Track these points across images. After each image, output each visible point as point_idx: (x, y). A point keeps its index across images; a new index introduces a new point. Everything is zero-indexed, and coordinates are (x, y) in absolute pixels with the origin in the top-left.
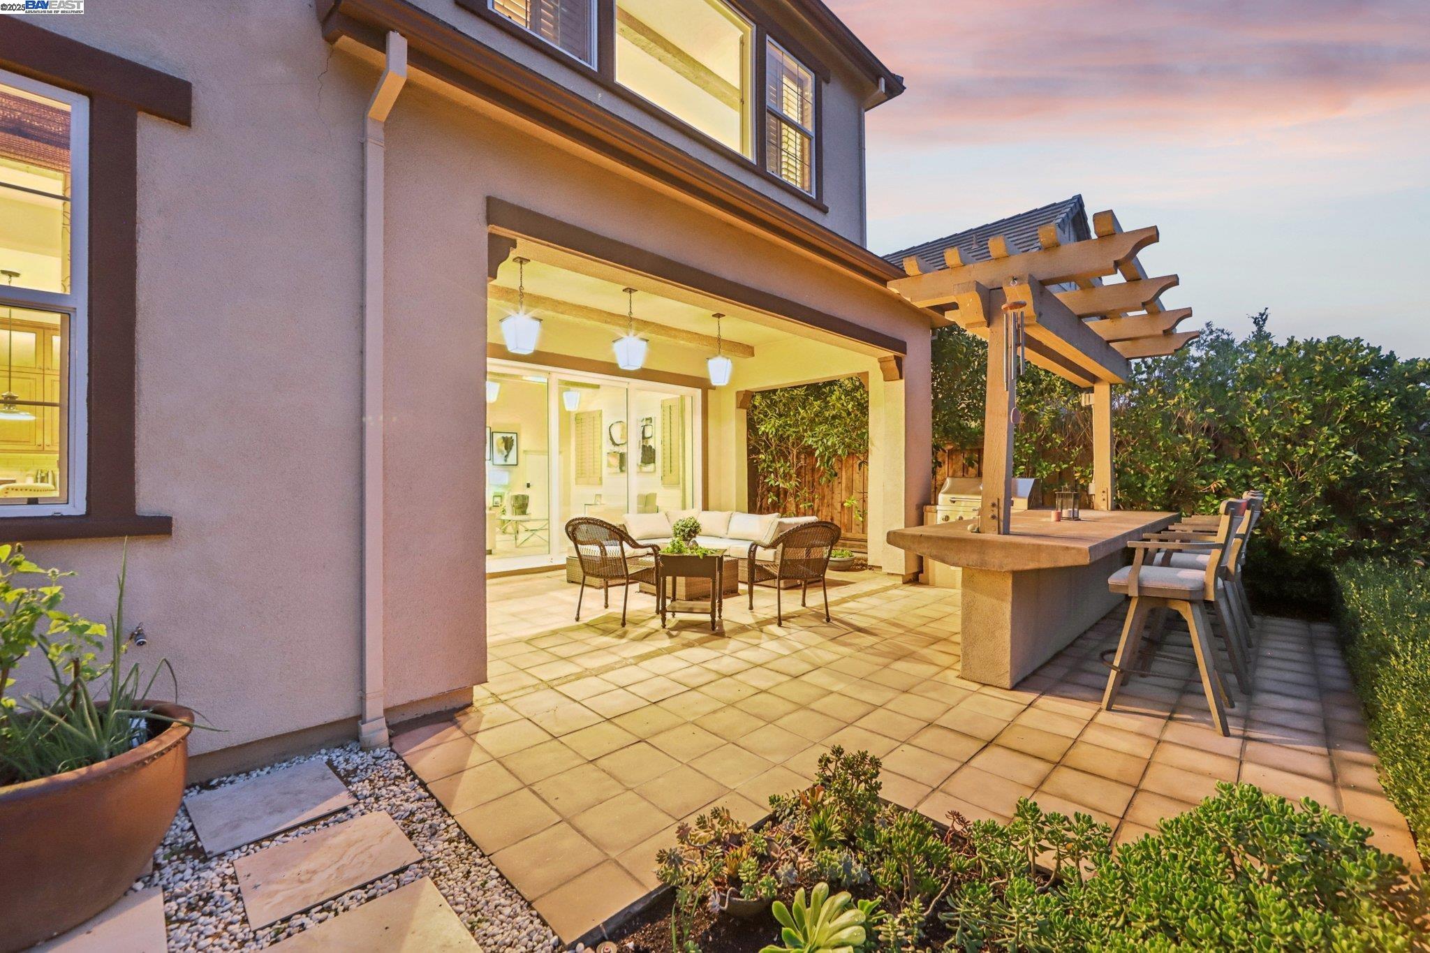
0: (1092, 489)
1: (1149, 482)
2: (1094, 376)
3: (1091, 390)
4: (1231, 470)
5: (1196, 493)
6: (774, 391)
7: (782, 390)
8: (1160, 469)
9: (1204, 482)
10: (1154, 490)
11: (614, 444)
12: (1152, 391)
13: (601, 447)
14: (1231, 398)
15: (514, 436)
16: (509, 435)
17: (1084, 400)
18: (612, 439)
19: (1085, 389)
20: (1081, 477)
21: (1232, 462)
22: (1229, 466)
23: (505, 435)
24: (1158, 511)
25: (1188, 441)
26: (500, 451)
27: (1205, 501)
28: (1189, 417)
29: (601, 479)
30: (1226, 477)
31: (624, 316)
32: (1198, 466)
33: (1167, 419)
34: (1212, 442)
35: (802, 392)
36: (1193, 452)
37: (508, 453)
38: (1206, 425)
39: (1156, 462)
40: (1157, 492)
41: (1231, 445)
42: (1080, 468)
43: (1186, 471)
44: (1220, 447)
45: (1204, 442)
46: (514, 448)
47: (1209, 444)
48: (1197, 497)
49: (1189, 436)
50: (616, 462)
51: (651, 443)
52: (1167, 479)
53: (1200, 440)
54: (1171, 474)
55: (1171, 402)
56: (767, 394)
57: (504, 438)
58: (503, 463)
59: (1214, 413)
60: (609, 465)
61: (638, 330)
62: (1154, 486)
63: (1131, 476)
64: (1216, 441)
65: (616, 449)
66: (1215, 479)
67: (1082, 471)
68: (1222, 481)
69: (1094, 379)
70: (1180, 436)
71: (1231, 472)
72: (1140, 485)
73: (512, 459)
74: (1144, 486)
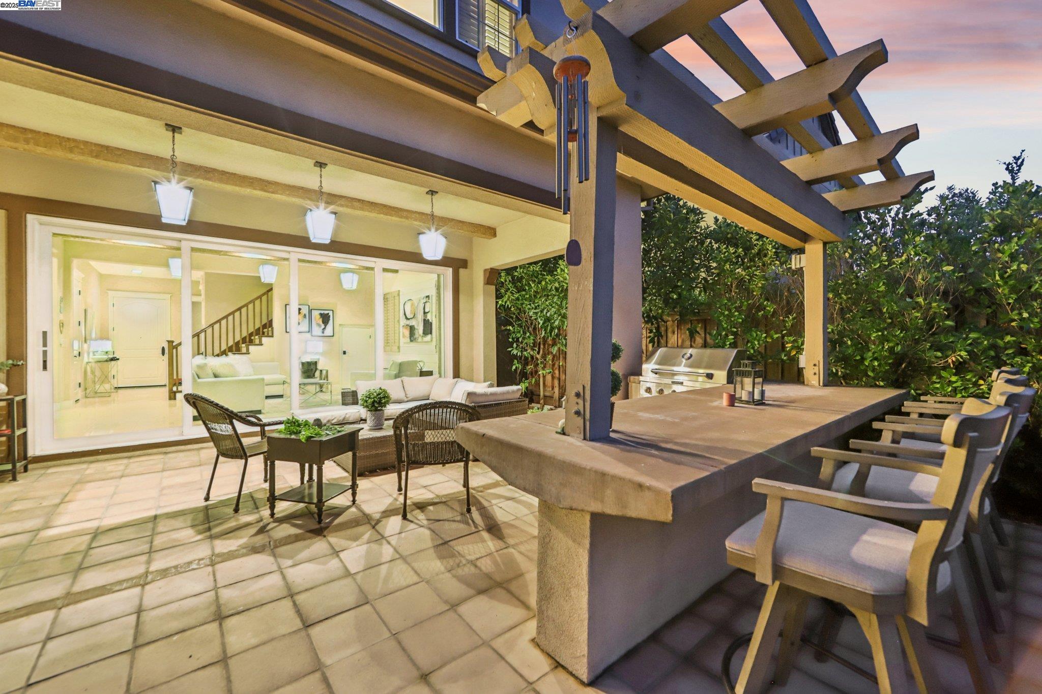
0: (803, 361)
1: (870, 354)
2: (805, 234)
3: (801, 251)
4: (975, 340)
5: (930, 367)
6: (515, 268)
7: (521, 267)
8: (883, 339)
9: (939, 354)
10: (876, 363)
11: (407, 318)
12: (874, 248)
13: (399, 321)
14: (976, 253)
15: (331, 313)
16: (326, 312)
17: (795, 262)
18: (405, 314)
19: (796, 250)
20: (792, 348)
21: (976, 329)
22: (973, 335)
23: (322, 312)
24: (882, 387)
25: (917, 306)
26: (319, 325)
27: (940, 377)
28: (920, 277)
29: (399, 348)
30: (969, 348)
31: (315, 191)
32: (934, 334)
33: (893, 281)
34: (950, 306)
35: (537, 268)
36: (925, 319)
37: (325, 326)
38: (942, 286)
39: (878, 331)
40: (879, 365)
41: (975, 310)
42: (792, 339)
43: (917, 342)
44: (962, 312)
45: (939, 306)
46: (331, 321)
47: (946, 309)
48: (931, 371)
49: (920, 300)
50: (407, 333)
51: (429, 317)
52: (891, 350)
53: (934, 304)
54: (898, 344)
55: (898, 260)
56: (510, 271)
57: (321, 314)
58: (321, 334)
59: (953, 271)
60: (404, 336)
61: (328, 203)
62: (876, 359)
63: (848, 347)
64: (956, 307)
65: (408, 322)
66: (954, 352)
67: (795, 341)
68: (963, 353)
69: (805, 237)
70: (908, 300)
71: (975, 342)
72: (858, 358)
73: (329, 331)
74: (863, 359)
